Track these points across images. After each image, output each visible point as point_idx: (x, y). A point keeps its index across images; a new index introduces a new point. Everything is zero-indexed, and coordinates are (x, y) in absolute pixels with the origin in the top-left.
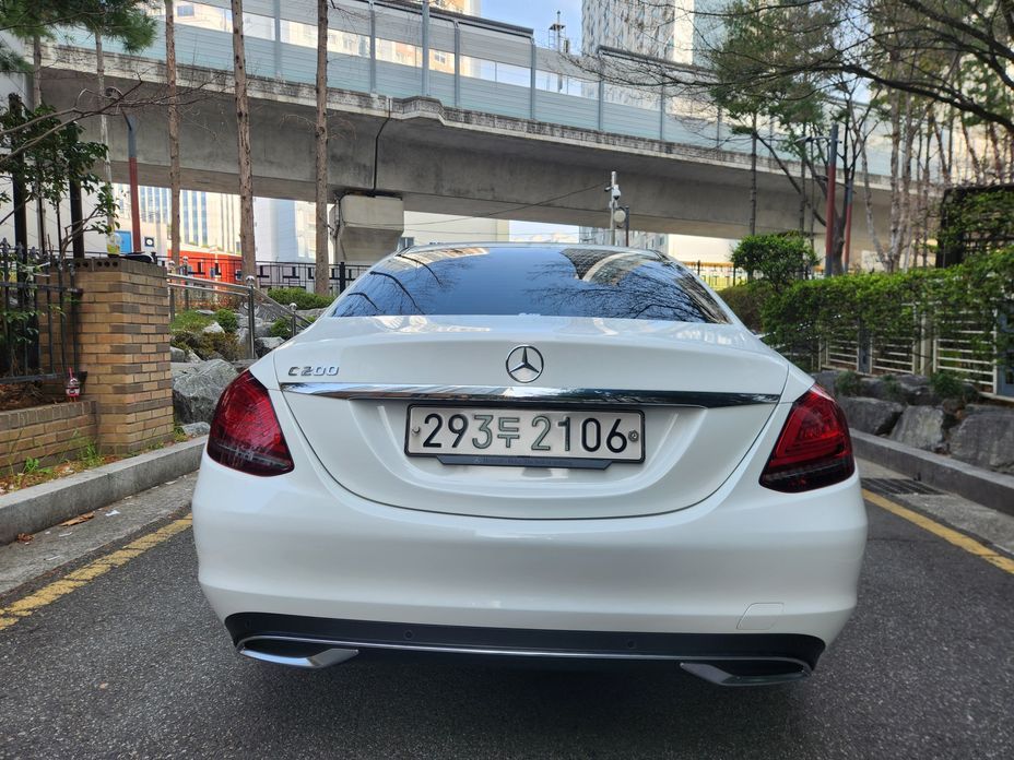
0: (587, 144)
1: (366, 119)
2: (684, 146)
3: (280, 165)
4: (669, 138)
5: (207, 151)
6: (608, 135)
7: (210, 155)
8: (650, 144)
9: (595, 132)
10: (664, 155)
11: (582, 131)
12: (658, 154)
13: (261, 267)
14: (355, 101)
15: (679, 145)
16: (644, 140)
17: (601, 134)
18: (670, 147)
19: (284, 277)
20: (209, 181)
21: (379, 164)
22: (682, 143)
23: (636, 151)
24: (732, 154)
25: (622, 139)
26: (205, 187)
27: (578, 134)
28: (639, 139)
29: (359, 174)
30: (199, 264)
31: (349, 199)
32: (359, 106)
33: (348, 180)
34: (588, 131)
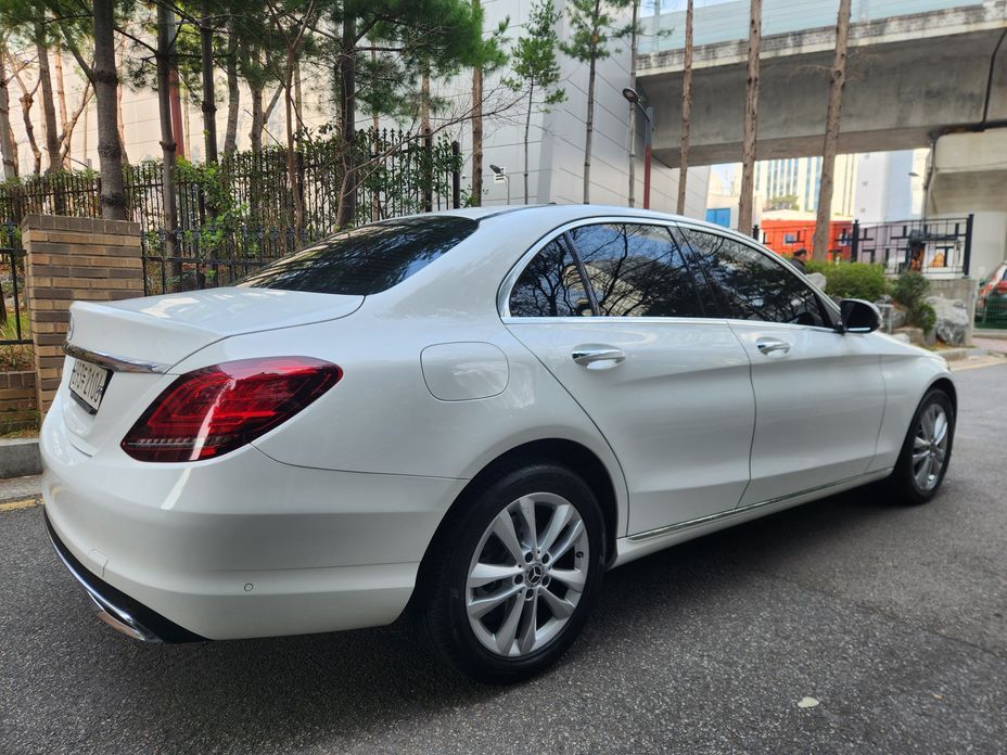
1: (975, 37)
3: (860, 116)
5: (782, 118)
7: (785, 122)
13: (866, 230)
14: (962, 17)
19: (892, 238)
20: (784, 148)
21: (993, 89)
26: (781, 154)
29: (963, 107)
30: (799, 232)
31: (944, 140)
32: (965, 23)
33: (947, 117)
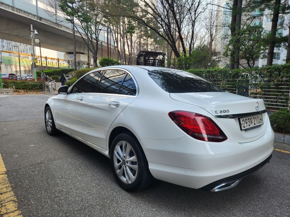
0: (9, 10)
2: (46, 19)
4: (40, 15)
6: (17, 9)
8: (34, 16)
9: (12, 7)
10: (39, 21)
11: (6, 5)
12: (37, 20)
15: (44, 19)
16: (31, 14)
17: (14, 8)
18: (41, 19)
22: (45, 18)
23: (29, 17)
24: (61, 26)
25: (23, 12)
27: (4, 5)
28: (29, 13)
34: (9, 6)
